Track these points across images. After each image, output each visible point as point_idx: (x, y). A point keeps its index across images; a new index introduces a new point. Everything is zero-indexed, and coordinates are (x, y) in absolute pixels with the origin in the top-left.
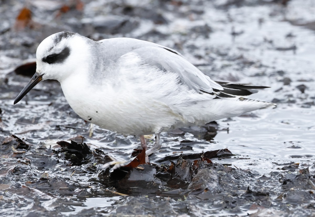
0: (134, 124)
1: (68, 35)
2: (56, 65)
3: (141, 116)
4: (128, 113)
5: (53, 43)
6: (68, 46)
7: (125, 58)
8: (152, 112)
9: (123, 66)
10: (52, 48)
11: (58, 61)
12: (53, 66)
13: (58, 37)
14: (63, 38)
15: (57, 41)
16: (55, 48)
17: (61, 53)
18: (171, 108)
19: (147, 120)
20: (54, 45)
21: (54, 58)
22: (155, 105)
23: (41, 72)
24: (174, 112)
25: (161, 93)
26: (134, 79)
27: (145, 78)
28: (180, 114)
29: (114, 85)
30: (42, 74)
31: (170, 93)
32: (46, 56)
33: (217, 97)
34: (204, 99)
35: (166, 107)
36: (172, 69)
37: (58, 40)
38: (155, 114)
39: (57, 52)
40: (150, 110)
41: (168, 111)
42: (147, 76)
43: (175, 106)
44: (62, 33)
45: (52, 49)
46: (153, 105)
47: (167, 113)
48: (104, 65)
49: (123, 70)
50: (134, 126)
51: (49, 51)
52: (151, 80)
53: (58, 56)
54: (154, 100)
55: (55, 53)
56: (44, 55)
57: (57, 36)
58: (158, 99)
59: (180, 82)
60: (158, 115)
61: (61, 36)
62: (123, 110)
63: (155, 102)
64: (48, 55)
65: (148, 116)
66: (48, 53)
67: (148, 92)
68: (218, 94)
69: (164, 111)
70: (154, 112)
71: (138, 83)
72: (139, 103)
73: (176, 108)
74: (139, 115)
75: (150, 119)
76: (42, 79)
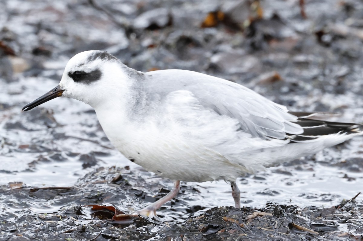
0: (182, 171)
1: (106, 57)
2: (81, 85)
3: (191, 164)
4: (173, 158)
5: (86, 59)
6: (101, 69)
7: (175, 94)
8: (203, 160)
9: (170, 103)
10: (83, 64)
11: (84, 81)
12: (77, 85)
13: (94, 55)
14: (98, 57)
15: (90, 59)
16: (85, 65)
17: (90, 73)
18: (227, 158)
19: (198, 168)
20: (86, 62)
21: (82, 76)
22: (207, 153)
23: (63, 86)
24: (232, 163)
25: (214, 140)
26: (182, 120)
27: (196, 122)
28: (240, 164)
29: (159, 124)
30: (64, 89)
31: (225, 141)
32: (73, 70)
33: (291, 141)
34: (272, 146)
35: (220, 156)
36: (231, 113)
37: (93, 58)
38: (207, 163)
39: (87, 71)
40: (201, 159)
41: (223, 160)
42: (198, 119)
43: (232, 156)
44: (101, 52)
45: (82, 66)
46: (204, 153)
47: (222, 163)
48: (147, 99)
49: (170, 108)
50: (182, 173)
51: (78, 66)
52: (203, 124)
53: (87, 76)
54: (206, 148)
55: (84, 71)
56: (72, 69)
57: (93, 53)
58: (211, 147)
59: (241, 129)
60: (210, 164)
61: (97, 55)
62: (167, 154)
63: (207, 150)
64: (76, 70)
65: (198, 164)
66: (77, 68)
67: (198, 138)
68: (292, 138)
69: (218, 160)
70: (206, 161)
71: (187, 125)
72: (187, 148)
73: (234, 158)
74: (188, 162)
75: (201, 167)
76: (62, 95)
